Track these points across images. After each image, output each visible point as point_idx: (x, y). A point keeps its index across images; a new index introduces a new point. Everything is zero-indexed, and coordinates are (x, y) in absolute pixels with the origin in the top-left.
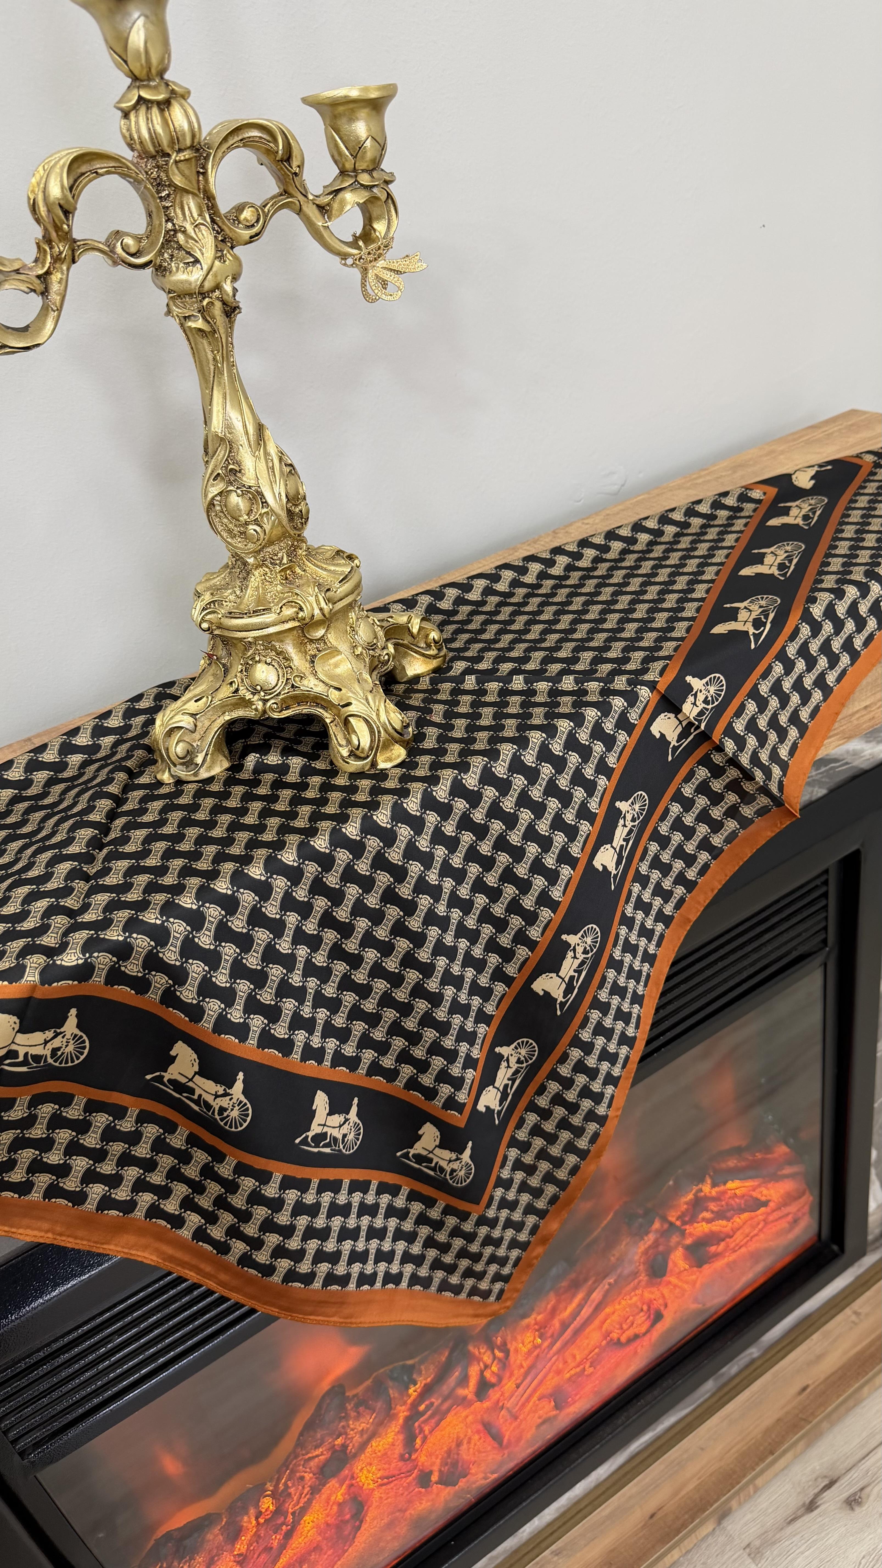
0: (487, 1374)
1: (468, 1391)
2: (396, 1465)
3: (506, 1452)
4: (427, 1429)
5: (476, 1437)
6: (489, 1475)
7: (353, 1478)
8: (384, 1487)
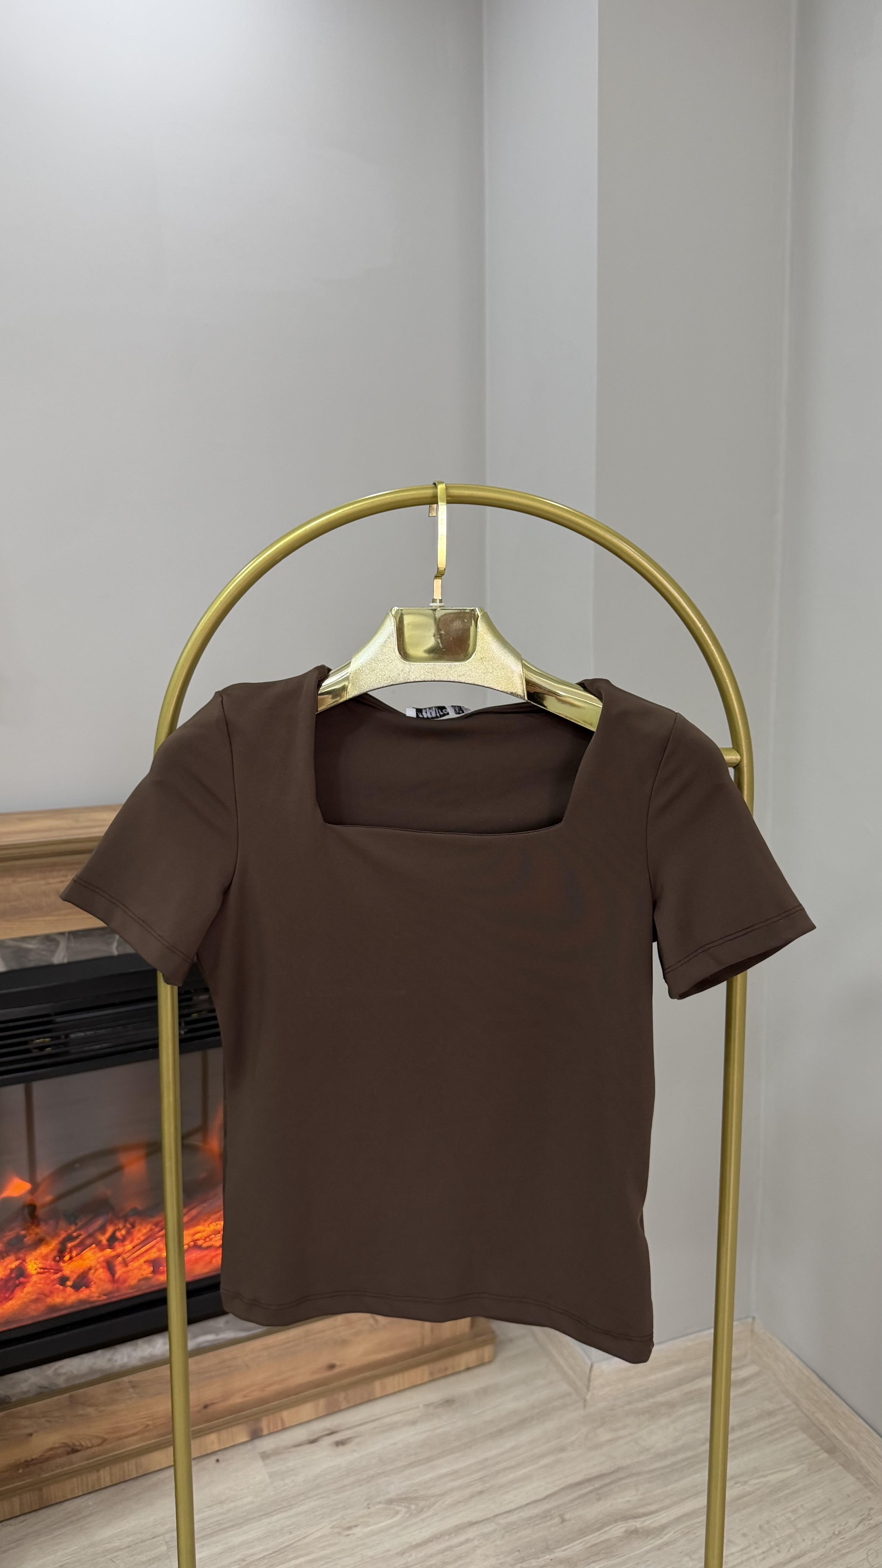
0: (118, 1234)
1: (104, 1239)
2: (50, 1262)
3: (116, 1285)
4: (74, 1253)
5: (101, 1270)
6: (102, 1296)
7: (24, 1260)
8: (40, 1275)
